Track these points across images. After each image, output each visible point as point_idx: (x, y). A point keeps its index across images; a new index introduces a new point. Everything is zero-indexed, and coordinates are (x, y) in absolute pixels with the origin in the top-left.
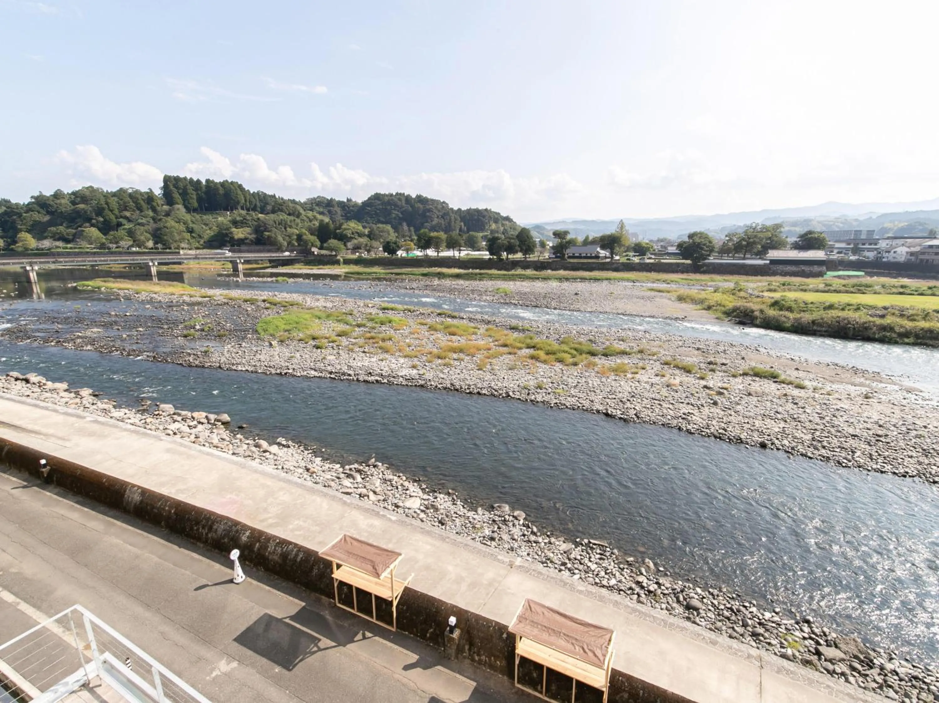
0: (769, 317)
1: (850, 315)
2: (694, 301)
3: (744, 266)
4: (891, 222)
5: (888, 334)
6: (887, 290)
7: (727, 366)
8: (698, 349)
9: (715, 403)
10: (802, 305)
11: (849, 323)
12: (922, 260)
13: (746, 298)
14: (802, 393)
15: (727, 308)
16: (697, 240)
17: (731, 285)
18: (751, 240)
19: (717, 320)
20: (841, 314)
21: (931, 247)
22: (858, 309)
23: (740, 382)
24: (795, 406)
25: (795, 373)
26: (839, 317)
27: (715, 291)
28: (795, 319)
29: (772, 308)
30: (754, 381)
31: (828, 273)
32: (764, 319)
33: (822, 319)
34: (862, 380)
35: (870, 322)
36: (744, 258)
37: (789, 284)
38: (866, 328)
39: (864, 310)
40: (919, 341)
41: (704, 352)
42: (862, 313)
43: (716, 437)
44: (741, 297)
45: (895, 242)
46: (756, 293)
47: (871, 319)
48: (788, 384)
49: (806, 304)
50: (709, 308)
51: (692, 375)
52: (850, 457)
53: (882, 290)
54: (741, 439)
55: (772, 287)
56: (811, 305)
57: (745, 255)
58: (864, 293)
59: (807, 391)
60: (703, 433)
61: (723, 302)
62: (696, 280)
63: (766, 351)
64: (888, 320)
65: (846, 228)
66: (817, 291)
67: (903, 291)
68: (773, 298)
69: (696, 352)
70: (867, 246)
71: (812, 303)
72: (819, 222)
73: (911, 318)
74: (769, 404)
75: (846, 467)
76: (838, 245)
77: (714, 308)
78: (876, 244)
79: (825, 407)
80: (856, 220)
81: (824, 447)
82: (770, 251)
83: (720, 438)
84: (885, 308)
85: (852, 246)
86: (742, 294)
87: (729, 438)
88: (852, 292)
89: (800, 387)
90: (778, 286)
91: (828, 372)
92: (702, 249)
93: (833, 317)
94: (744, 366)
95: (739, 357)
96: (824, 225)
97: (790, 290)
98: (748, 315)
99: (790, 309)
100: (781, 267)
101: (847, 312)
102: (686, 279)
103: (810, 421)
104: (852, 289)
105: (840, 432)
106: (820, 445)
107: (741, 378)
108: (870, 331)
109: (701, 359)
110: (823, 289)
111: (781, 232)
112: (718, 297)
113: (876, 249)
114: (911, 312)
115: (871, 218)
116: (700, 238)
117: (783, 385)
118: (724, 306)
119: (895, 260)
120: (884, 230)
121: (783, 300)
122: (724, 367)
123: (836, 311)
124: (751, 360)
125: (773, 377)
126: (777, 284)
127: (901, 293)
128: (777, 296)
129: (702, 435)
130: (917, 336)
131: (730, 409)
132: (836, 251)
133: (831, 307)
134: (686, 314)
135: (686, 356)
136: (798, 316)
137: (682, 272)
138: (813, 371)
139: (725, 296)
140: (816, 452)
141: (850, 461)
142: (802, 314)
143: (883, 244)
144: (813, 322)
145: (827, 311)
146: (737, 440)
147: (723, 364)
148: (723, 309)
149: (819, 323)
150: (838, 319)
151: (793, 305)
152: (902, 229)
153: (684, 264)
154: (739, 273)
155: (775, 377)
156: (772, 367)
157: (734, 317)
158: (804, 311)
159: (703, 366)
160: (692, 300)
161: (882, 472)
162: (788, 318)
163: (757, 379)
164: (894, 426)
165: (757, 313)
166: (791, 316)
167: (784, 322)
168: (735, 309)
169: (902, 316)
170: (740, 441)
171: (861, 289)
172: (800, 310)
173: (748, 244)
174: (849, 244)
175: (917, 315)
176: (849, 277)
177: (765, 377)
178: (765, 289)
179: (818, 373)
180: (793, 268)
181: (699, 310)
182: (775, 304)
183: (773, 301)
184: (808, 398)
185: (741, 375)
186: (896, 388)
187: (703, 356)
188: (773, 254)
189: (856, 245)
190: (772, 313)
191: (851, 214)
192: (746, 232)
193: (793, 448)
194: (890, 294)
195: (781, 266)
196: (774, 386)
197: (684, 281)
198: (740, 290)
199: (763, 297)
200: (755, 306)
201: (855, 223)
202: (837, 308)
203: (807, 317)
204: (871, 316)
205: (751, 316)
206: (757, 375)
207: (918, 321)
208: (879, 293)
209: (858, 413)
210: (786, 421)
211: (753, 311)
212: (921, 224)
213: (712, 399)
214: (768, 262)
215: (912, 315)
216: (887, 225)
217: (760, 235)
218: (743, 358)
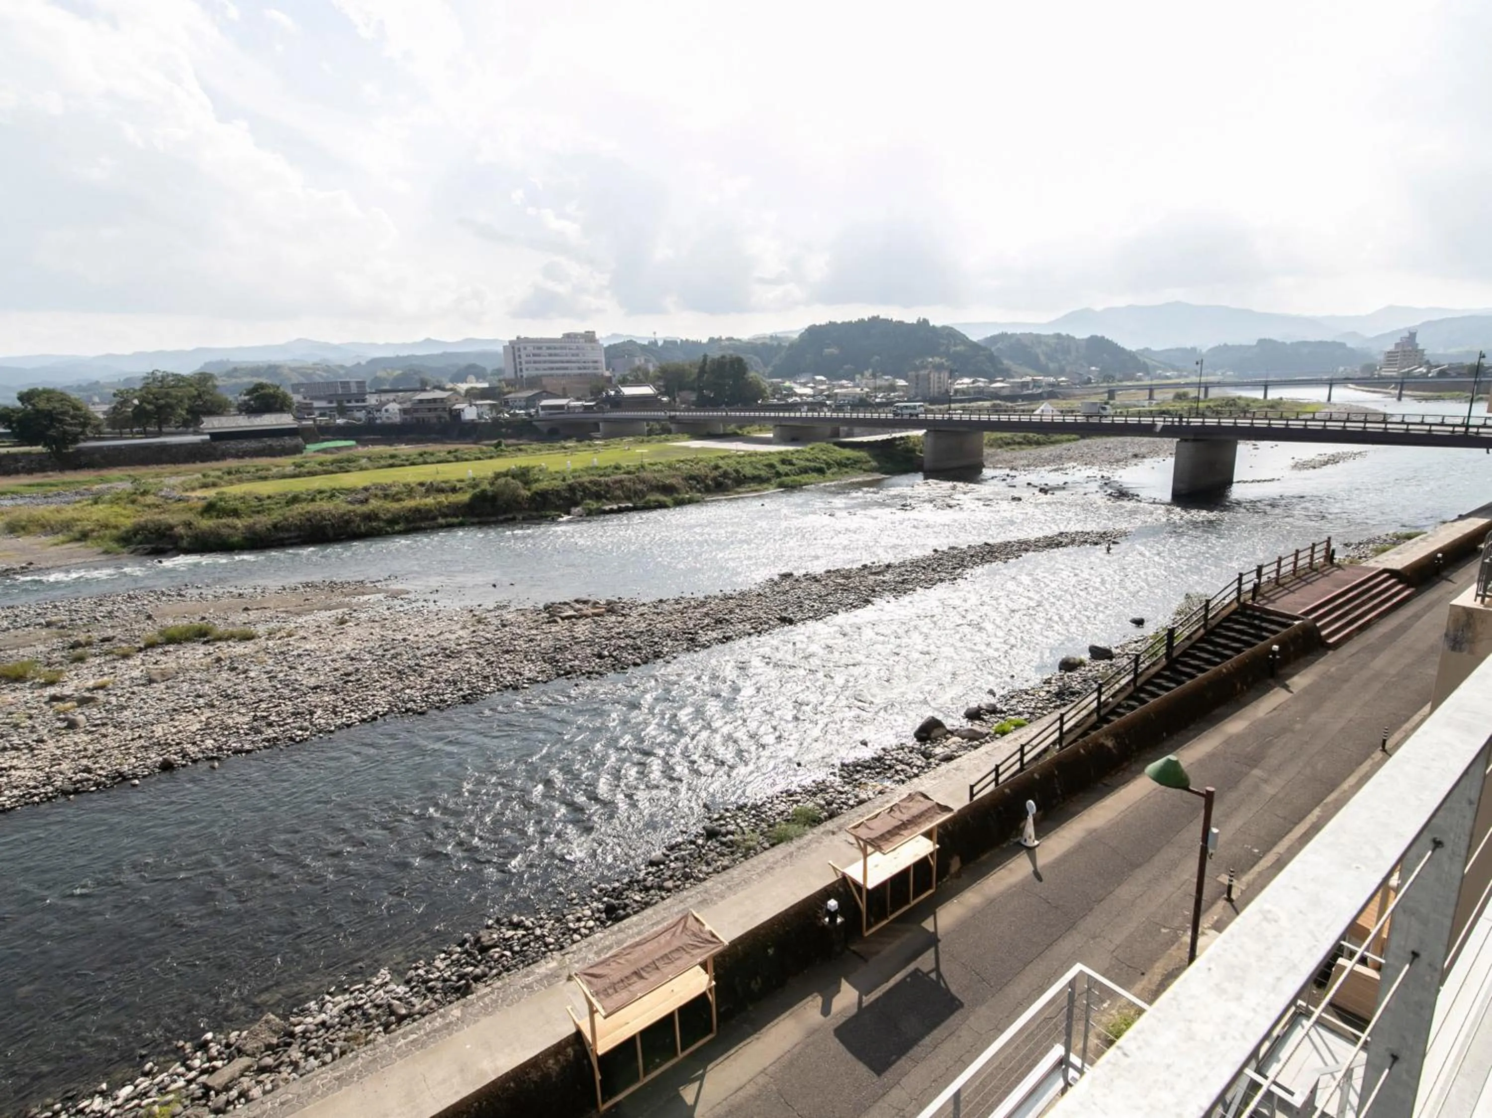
0: (203, 533)
1: (325, 506)
2: (46, 528)
3: (164, 447)
4: (385, 369)
5: (374, 524)
6: (376, 463)
7: (115, 641)
8: (49, 625)
9: (72, 725)
10: (255, 503)
11: (323, 518)
12: (417, 419)
13: (157, 506)
14: (247, 648)
15: (123, 529)
16: (42, 405)
17: (128, 486)
18: (162, 402)
19: (103, 557)
20: (310, 507)
21: (421, 401)
22: (332, 496)
23: (138, 663)
24: (234, 673)
25: (243, 617)
26: (308, 512)
27: (96, 503)
28: (246, 527)
29: (206, 515)
30: (165, 653)
31: (308, 446)
32: (196, 537)
33: (286, 519)
34: (341, 599)
35: (350, 511)
36: (160, 434)
37: (238, 471)
38: (348, 522)
39: (342, 497)
40: (411, 525)
41: (63, 627)
42: (338, 501)
43: (65, 793)
44: (149, 506)
45: (384, 398)
46: (176, 494)
47: (351, 507)
48: (227, 639)
49: (260, 500)
50: (84, 536)
51: (28, 684)
52: (306, 724)
53: (369, 465)
54: (121, 774)
55: (210, 480)
56: (268, 501)
57: (160, 428)
58: (347, 471)
59: (257, 640)
60: (36, 799)
61: (113, 521)
62: (64, 483)
63: (199, 591)
64: (374, 504)
65: (332, 379)
66: (284, 477)
67: (393, 462)
68: (205, 498)
69: (44, 633)
70: (353, 404)
71: (269, 497)
72: (293, 370)
73: (396, 498)
74: (185, 686)
75: (301, 741)
76: (316, 404)
77: (95, 534)
78: (364, 401)
79: (280, 657)
80: (342, 367)
81: (270, 725)
82: (204, 419)
83: (76, 792)
84: (366, 489)
85: (334, 405)
86: (150, 499)
87: (97, 784)
88: (332, 472)
89: (247, 637)
90: (219, 477)
91: (294, 600)
92: (61, 421)
93: (301, 515)
94: (151, 631)
95: (142, 617)
96: (303, 375)
97: (240, 481)
98: (164, 535)
99: (235, 513)
100: (232, 445)
101: (318, 503)
102: (39, 485)
103: (253, 690)
104: (330, 468)
105: (295, 690)
106: (264, 724)
107: (141, 655)
108: (353, 525)
109: (56, 642)
110: (292, 473)
111: (215, 387)
112: (100, 512)
113: (364, 407)
114: (395, 489)
115: (359, 364)
116: (48, 400)
117: (219, 644)
118: (116, 527)
119: (390, 421)
120: (377, 380)
121: (221, 500)
122: (107, 646)
123: (304, 504)
124: (164, 616)
125: (202, 635)
126: (219, 473)
127: (392, 466)
128: (211, 493)
129: (34, 803)
130: (407, 520)
131: (104, 724)
132: (317, 413)
133: (295, 499)
134: (30, 558)
135: (18, 647)
136: (251, 521)
137: (30, 471)
138: (272, 606)
139: (116, 508)
140: (259, 737)
141: (306, 730)
142: (257, 518)
143: (372, 400)
144: (275, 526)
145: (291, 507)
146: (114, 778)
147: (105, 640)
148: (115, 532)
149: (282, 527)
150: (308, 516)
151: (241, 506)
152: (397, 379)
153: (29, 454)
154: (159, 461)
155: (205, 635)
156: (203, 618)
157: (141, 543)
158: (258, 512)
159: (56, 656)
160: (43, 526)
161: (348, 726)
162: (235, 528)
163: (171, 648)
164: (369, 652)
165: (180, 530)
166: (239, 523)
167: (230, 535)
168: (137, 530)
169: (386, 496)
170: (121, 778)
171: (343, 466)
172: (253, 512)
173: (159, 408)
174: (331, 402)
175: (402, 493)
176: (338, 449)
177: (188, 640)
178: (196, 484)
179: (279, 606)
180: (253, 444)
181: (63, 543)
182: (210, 508)
183: (203, 503)
184: (257, 652)
185: (140, 650)
186: (381, 596)
187: (61, 636)
188: (213, 424)
189: (340, 403)
190: (206, 524)
191: (335, 359)
192: (146, 387)
193: (220, 749)
194: (378, 468)
195: (232, 442)
196: (201, 649)
197: (35, 489)
198: (145, 493)
199: (187, 500)
200: (173, 518)
201: (342, 372)
202: (305, 500)
203: (263, 521)
204: (350, 503)
205: (171, 537)
206: (171, 640)
207: (403, 500)
208: (366, 469)
209: (328, 651)
210: (213, 706)
211: (171, 528)
212: (415, 373)
213: (64, 720)
214: (208, 437)
215: (397, 493)
216: (381, 374)
217: (173, 392)
218: (149, 617)
